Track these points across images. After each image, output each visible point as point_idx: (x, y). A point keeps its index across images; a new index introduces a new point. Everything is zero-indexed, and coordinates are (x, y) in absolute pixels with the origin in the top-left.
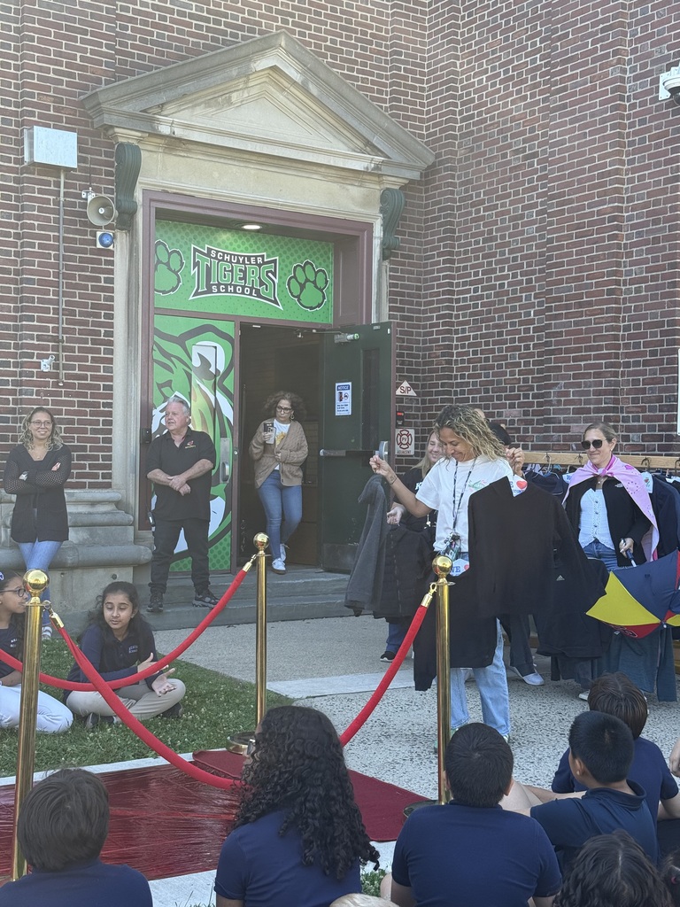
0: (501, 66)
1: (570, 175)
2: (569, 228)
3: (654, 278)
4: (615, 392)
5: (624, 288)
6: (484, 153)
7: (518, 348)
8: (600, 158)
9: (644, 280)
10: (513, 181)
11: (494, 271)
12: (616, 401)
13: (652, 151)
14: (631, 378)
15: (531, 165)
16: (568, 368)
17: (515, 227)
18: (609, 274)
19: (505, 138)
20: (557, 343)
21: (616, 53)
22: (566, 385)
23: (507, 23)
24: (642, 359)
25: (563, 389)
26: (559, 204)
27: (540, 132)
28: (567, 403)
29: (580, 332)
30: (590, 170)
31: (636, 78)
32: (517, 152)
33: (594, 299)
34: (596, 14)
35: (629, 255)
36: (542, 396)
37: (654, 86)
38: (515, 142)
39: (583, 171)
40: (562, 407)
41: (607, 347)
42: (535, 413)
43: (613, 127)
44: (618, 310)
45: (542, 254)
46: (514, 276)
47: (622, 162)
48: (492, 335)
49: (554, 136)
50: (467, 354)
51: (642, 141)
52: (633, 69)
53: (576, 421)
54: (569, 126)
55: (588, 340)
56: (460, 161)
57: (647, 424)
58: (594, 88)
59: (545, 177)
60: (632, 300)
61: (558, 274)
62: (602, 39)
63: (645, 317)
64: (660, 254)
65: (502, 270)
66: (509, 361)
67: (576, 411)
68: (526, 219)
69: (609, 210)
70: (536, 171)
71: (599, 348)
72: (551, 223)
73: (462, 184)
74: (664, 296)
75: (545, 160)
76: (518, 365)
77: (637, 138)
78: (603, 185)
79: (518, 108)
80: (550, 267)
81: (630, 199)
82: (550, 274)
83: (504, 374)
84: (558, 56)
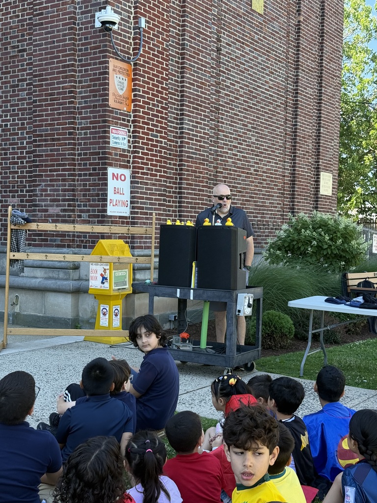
1: (46, 64)
2: (46, 95)
3: (94, 128)
4: (73, 190)
5: (78, 132)
7: (17, 163)
8: (63, 56)
9: (89, 128)
10: (12, 64)
11: (1, 116)
12: (74, 195)
13: (92, 56)
14: (82, 183)
15: (22, 56)
16: (47, 176)
17: (14, 91)
18: (70, 123)
19: (6, 39)
20: (40, 161)
22: (46, 186)
24: (88, 172)
25: (44, 188)
26: (39, 81)
27: (27, 37)
28: (46, 195)
29: (53, 155)
30: (58, 62)
31: (82, 13)
32: (13, 47)
33: (61, 137)
35: (80, 113)
36: (32, 191)
37: (92, 19)
38: (13, 42)
39: (53, 63)
40: (44, 198)
41: (69, 164)
42: (27, 201)
44: (75, 144)
45: (30, 109)
46: (14, 120)
47: (75, 60)
48: (1, 154)
49: (35, 40)
51: (86, 49)
52: (80, 8)
53: (52, 206)
54: (44, 36)
55: (58, 160)
57: (91, 208)
58: (58, 15)
59: (31, 64)
60: (82, 139)
61: (40, 121)
63: (89, 149)
64: (97, 114)
65: (6, 116)
66: (11, 170)
67: (52, 201)
68: (20, 87)
69: (69, 87)
71: (64, 165)
72: (35, 91)
74: (100, 138)
75: (31, 54)
76: (17, 173)
77: (83, 47)
78: (65, 72)
79: (14, 22)
80: (35, 116)
81: (80, 82)
82: (36, 121)
83: (9, 178)
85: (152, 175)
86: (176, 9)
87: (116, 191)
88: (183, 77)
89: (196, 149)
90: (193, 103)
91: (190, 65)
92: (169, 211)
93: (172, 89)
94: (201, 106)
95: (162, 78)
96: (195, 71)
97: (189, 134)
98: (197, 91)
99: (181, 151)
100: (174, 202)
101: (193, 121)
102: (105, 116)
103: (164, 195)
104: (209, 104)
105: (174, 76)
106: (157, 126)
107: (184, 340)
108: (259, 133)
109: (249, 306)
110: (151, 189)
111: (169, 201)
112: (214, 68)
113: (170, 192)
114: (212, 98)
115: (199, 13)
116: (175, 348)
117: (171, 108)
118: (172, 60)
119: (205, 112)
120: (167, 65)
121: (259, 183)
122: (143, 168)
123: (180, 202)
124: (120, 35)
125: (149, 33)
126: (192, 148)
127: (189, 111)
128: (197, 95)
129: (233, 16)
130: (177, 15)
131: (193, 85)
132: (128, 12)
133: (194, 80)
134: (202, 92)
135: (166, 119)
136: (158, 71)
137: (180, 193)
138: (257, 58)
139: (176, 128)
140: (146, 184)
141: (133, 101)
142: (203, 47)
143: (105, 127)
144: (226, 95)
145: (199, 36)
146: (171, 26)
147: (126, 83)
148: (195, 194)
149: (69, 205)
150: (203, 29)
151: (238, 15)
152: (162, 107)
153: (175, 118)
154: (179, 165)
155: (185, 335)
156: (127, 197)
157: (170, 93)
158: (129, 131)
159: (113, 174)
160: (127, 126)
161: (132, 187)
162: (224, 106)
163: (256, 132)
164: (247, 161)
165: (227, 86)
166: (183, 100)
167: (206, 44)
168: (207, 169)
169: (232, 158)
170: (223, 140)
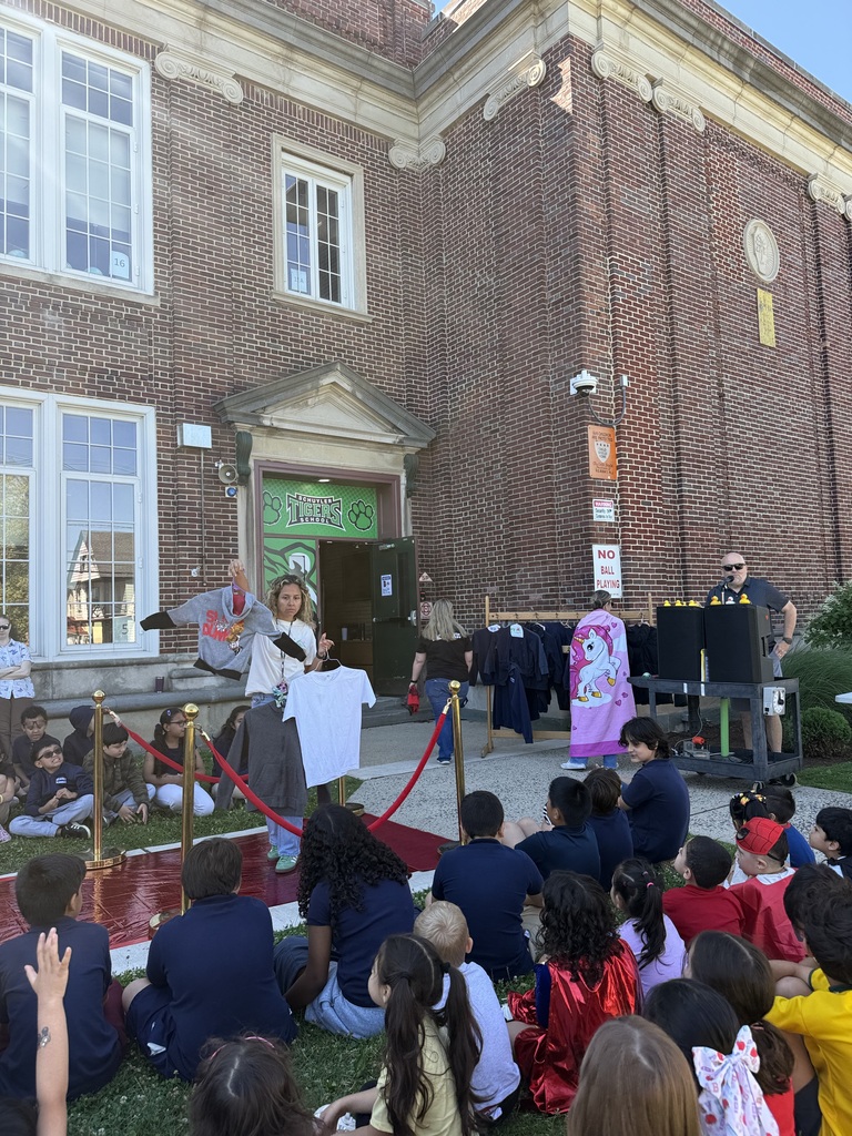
0: (473, 378)
3: (574, 502)
4: (555, 573)
5: (556, 509)
6: (466, 431)
7: (494, 549)
8: (536, 431)
9: (569, 504)
10: (485, 447)
11: (476, 502)
12: (556, 579)
13: (569, 426)
14: (564, 564)
15: (495, 436)
16: (525, 560)
17: (488, 474)
18: (547, 501)
19: (479, 421)
20: (518, 544)
21: (543, 367)
22: (525, 571)
23: (476, 352)
24: (570, 552)
25: (523, 573)
26: (513, 460)
27: (499, 417)
28: (526, 581)
29: (531, 537)
30: (531, 438)
31: (556, 382)
32: (486, 429)
33: (539, 516)
34: (529, 345)
35: (559, 489)
36: (511, 577)
37: (567, 387)
38: (485, 423)
39: (527, 439)
40: (523, 584)
41: (549, 546)
42: (507, 589)
43: (544, 412)
44: (554, 523)
45: (505, 490)
46: (489, 504)
47: (551, 433)
48: (478, 541)
49: (508, 419)
50: (462, 553)
51: (562, 419)
52: (553, 378)
53: (532, 592)
54: (516, 413)
55: (537, 542)
56: (451, 436)
57: (576, 592)
58: (531, 389)
59: (504, 443)
60: (562, 516)
62: (534, 360)
63: (570, 526)
64: (578, 487)
65: (481, 501)
66: (489, 557)
67: (532, 586)
68: (494, 470)
69: (545, 462)
70: (498, 440)
71: (544, 546)
72: (509, 472)
73: (454, 450)
74: (581, 513)
75: (504, 433)
76: (495, 559)
77: (559, 418)
78: (540, 447)
79: (485, 403)
80: (511, 498)
81: (557, 455)
82: (511, 503)
83: (486, 565)
84: (508, 370)
85: (646, 548)
86: (664, 359)
87: (604, 571)
88: (677, 433)
89: (700, 513)
90: (693, 461)
91: (686, 418)
92: (672, 589)
93: (665, 448)
94: (703, 462)
95: (652, 437)
96: (692, 424)
97: (691, 497)
98: (698, 446)
99: (682, 518)
100: (677, 578)
101: (694, 482)
102: (586, 488)
103: (664, 571)
104: (713, 459)
105: (667, 433)
106: (649, 492)
107: (698, 746)
108: (783, 486)
109: (780, 702)
110: (647, 565)
111: (671, 578)
112: (718, 417)
113: (671, 567)
114: (717, 451)
115: (692, 359)
116: (686, 755)
117: (666, 469)
118: (663, 416)
119: (709, 468)
120: (656, 422)
121: (789, 546)
122: (635, 542)
123: (684, 578)
124: (599, 398)
125: (633, 391)
126: (696, 513)
127: (688, 470)
128: (697, 451)
129: (736, 355)
130: (666, 365)
131: (692, 440)
132: (607, 372)
133: (692, 434)
134: (703, 447)
135: (660, 483)
136: (646, 431)
137: (683, 567)
138: (773, 399)
139: (674, 492)
140: (641, 559)
141: (618, 468)
142: (700, 396)
143: (586, 500)
144: (735, 445)
145: (694, 384)
146: (659, 379)
147: (608, 449)
148: (703, 567)
149: (552, 590)
150: (699, 375)
151: (742, 353)
152: (653, 470)
153: (671, 481)
154: (680, 534)
155: (698, 739)
156: (618, 576)
157: (663, 453)
158: (615, 502)
159: (600, 552)
160: (612, 496)
161: (622, 565)
162: (734, 460)
163: (780, 486)
164: (770, 522)
165: (734, 435)
166: (680, 459)
167: (704, 392)
168: (717, 536)
169: (749, 519)
170: (735, 499)
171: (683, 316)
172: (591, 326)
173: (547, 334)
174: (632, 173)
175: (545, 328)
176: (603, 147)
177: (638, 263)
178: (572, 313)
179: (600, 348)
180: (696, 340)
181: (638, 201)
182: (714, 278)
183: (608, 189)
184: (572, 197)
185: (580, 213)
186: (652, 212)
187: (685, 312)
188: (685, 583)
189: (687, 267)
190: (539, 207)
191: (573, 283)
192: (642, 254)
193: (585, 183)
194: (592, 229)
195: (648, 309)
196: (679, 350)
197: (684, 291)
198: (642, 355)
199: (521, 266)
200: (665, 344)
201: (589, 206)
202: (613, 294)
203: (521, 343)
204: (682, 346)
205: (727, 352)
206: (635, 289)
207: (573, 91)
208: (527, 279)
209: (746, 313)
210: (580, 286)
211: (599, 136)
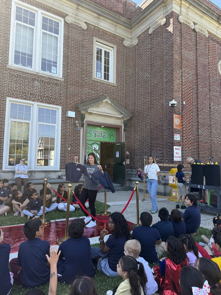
0: (143, 101)
1: (155, 118)
2: (155, 126)
3: (169, 135)
4: (163, 153)
5: (164, 136)
6: (140, 115)
7: (147, 146)
8: (160, 115)
10: (145, 119)
11: (142, 133)
12: (163, 155)
13: (168, 114)
14: (166, 151)
15: (148, 116)
16: (155, 149)
17: (146, 126)
18: (162, 134)
19: (144, 112)
20: (153, 145)
21: (162, 99)
22: (155, 152)
23: (144, 94)
24: (167, 148)
26: (153, 123)
27: (150, 111)
28: (155, 155)
29: (157, 143)
30: (158, 117)
31: (165, 103)
32: (146, 114)
33: (159, 138)
34: (159, 93)
35: (165, 131)
37: (168, 104)
41: (162, 146)
43: (162, 110)
44: (163, 140)
45: (150, 131)
46: (146, 134)
47: (163, 116)
49: (152, 112)
50: (138, 147)
51: (167, 112)
52: (165, 101)
54: (154, 110)
55: (158, 145)
56: (136, 116)
57: (169, 159)
58: (158, 104)
59: (151, 118)
60: (165, 138)
62: (160, 96)
63: (168, 141)
64: (170, 131)
65: (144, 133)
66: (145, 148)
67: (156, 157)
69: (161, 124)
71: (160, 146)
72: (152, 126)
73: (137, 119)
74: (171, 138)
75: (151, 116)
76: (147, 149)
78: (160, 119)
79: (146, 108)
80: (152, 133)
81: (165, 122)
83: (144, 150)
84: (152, 99)
85: (188, 148)
86: (195, 97)
87: (177, 153)
88: (198, 117)
90: (202, 125)
91: (200, 113)
93: (194, 121)
94: (205, 125)
95: (191, 118)
96: (202, 115)
97: (201, 134)
98: (203, 121)
99: (198, 140)
100: (196, 156)
101: (202, 130)
102: (172, 131)
103: (193, 154)
104: (207, 124)
105: (195, 117)
106: (190, 133)
110: (188, 152)
112: (209, 113)
113: (195, 153)
114: (208, 123)
115: (203, 97)
117: (194, 127)
118: (194, 112)
119: (206, 127)
120: (192, 114)
122: (185, 146)
123: (198, 156)
124: (177, 107)
125: (186, 105)
126: (202, 139)
127: (200, 127)
128: (203, 122)
129: (214, 97)
130: (195, 99)
131: (202, 119)
133: (202, 118)
134: (205, 121)
135: (193, 130)
136: (189, 116)
137: (198, 153)
139: (196, 133)
140: (187, 151)
141: (181, 126)
143: (172, 134)
144: (213, 121)
145: (203, 104)
146: (193, 102)
147: (179, 121)
148: (204, 153)
149: (162, 158)
150: (204, 102)
151: (216, 96)
152: (191, 127)
153: (196, 130)
154: (198, 144)
155: (202, 201)
156: (180, 155)
157: (194, 122)
158: (180, 135)
159: (176, 148)
160: (180, 133)
161: (182, 152)
162: (213, 125)
165: (213, 118)
166: (198, 124)
167: (205, 106)
168: (208, 145)
169: (217, 141)
170: (213, 135)
171: (200, 86)
172: (176, 88)
173: (163, 90)
174: (188, 48)
175: (163, 88)
176: (180, 41)
177: (189, 72)
178: (170, 84)
179: (178, 94)
180: (204, 92)
181: (189, 55)
182: (209, 76)
183: (182, 52)
184: (172, 54)
185: (174, 58)
186: (193, 58)
187: (201, 85)
188: (198, 158)
189: (202, 73)
190: (163, 57)
191: (171, 77)
192: (190, 69)
193: (175, 50)
194: (177, 62)
195: (191, 84)
196: (199, 95)
197: (201, 79)
198: (189, 96)
199: (157, 72)
200: (195, 93)
201: (176, 56)
202: (182, 80)
203: (156, 92)
204: (200, 94)
205: (212, 96)
206: (188, 78)
207: (173, 26)
208: (159, 75)
209: (218, 85)
210: (173, 77)
211: (180, 38)
